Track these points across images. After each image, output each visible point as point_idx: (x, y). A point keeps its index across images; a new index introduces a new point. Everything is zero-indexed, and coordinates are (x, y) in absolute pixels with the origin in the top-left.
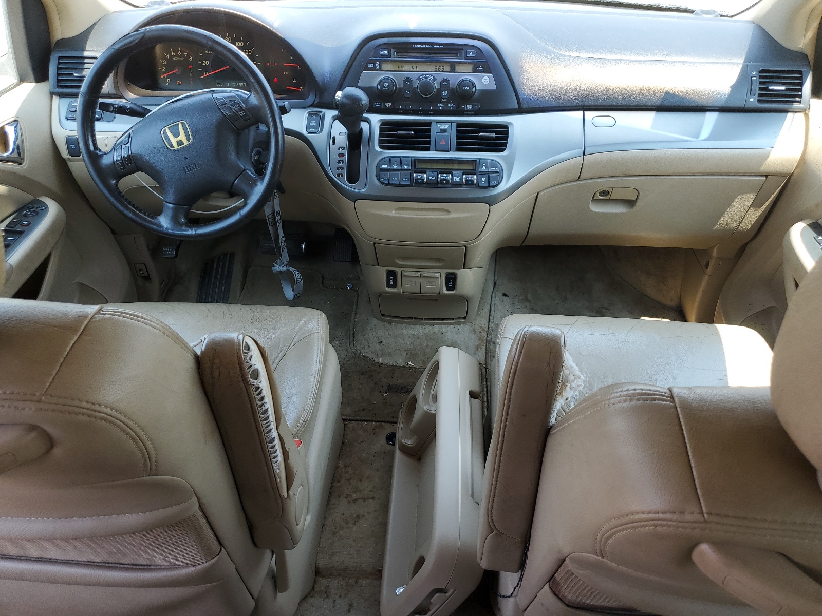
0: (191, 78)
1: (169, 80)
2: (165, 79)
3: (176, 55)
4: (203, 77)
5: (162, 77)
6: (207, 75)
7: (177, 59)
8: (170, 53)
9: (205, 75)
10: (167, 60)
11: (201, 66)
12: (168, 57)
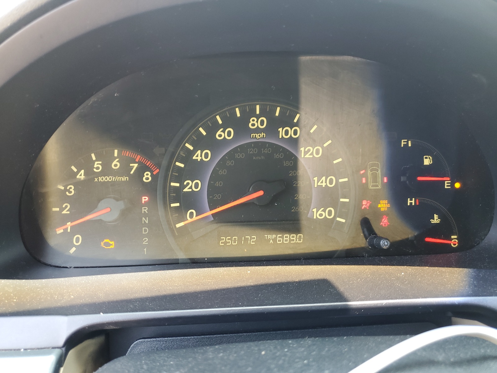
0: (145, 231)
1: (78, 240)
2: (68, 235)
3: (107, 170)
4: (182, 224)
5: (60, 231)
6: (195, 218)
7: (108, 179)
8: (88, 167)
9: (189, 220)
10: (78, 184)
11: (178, 195)
12: (81, 176)
